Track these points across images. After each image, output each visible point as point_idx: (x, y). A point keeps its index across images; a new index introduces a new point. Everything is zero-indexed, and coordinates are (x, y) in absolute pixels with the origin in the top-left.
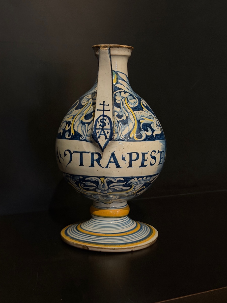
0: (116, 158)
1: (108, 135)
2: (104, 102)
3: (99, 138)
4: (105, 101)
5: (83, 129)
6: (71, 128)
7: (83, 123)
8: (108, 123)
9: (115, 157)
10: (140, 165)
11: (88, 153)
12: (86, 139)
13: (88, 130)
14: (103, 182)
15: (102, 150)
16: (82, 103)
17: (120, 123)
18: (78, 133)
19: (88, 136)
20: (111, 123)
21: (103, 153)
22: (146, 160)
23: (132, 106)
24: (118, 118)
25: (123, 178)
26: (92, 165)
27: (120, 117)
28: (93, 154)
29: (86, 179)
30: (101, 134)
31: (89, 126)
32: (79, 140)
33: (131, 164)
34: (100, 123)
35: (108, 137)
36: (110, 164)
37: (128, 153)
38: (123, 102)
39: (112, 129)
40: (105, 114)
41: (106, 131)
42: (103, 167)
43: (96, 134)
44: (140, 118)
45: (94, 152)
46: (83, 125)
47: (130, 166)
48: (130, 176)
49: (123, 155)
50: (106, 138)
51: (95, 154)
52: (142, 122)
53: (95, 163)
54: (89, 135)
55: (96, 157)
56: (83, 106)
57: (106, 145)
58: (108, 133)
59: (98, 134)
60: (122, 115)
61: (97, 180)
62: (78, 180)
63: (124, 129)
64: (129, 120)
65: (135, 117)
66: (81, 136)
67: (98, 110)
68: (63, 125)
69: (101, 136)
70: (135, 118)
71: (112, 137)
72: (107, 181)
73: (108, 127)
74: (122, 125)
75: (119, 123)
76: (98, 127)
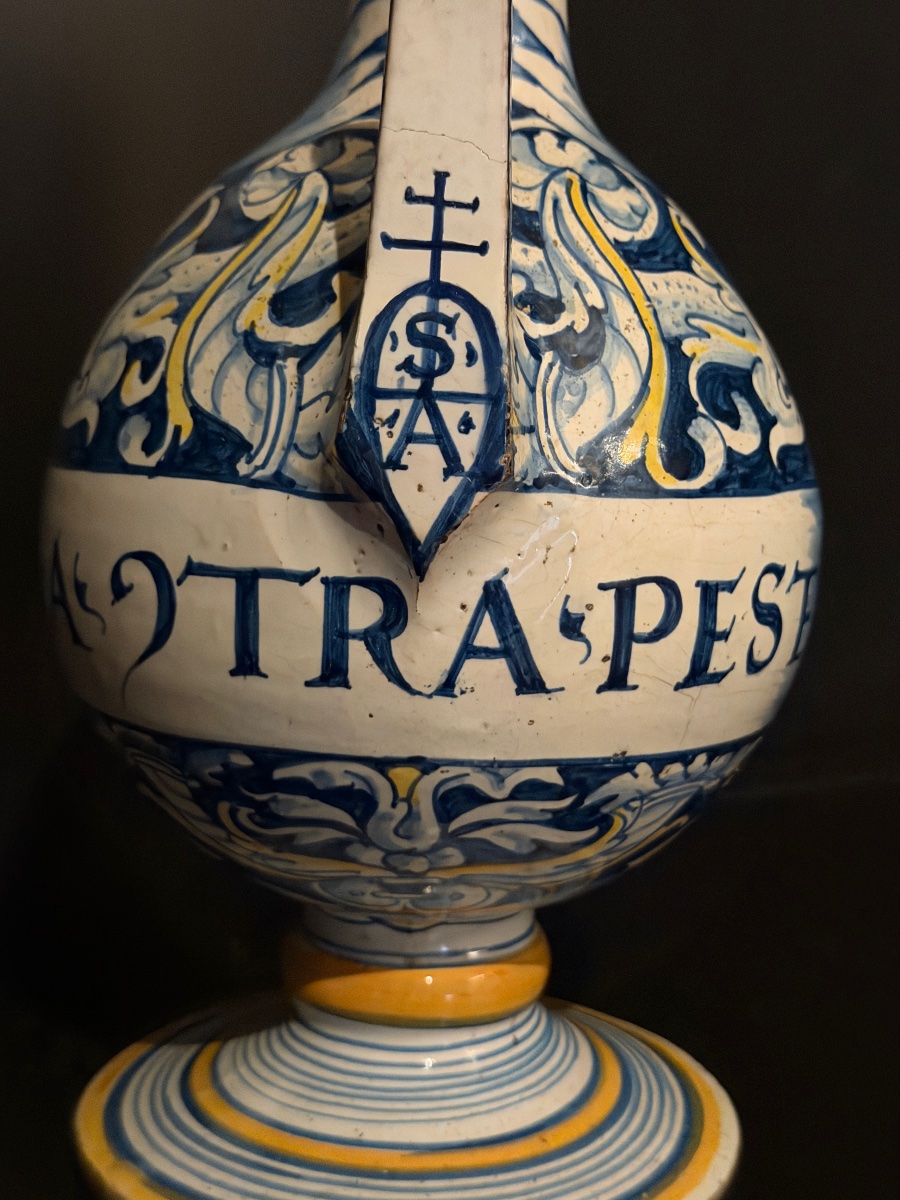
0: (515, 621)
1: (468, 446)
2: (441, 178)
3: (395, 463)
4: (447, 174)
5: (259, 392)
6: (162, 387)
7: (265, 355)
8: (469, 345)
9: (506, 612)
10: (684, 670)
11: (303, 578)
12: (287, 473)
13: (299, 408)
14: (408, 800)
15: (419, 556)
16: (247, 203)
17: (548, 357)
18: (226, 427)
19: (306, 450)
20: (491, 350)
21: (421, 580)
22: (725, 636)
23: (624, 236)
24: (534, 316)
25: (559, 771)
26: (334, 672)
27: (544, 308)
28: (338, 590)
29: (279, 774)
30: (409, 437)
31: (307, 377)
32: (233, 478)
33: (622, 664)
34: (406, 349)
35: (467, 462)
36: (471, 666)
37: (603, 587)
38: (556, 202)
39: (496, 397)
40: (444, 278)
41: (451, 413)
42: (415, 686)
43: (375, 433)
44: (682, 321)
45: (351, 572)
46: (258, 363)
47: (617, 680)
48: (609, 754)
49: (567, 597)
50: (452, 465)
51: (355, 590)
52: (694, 355)
53: (358, 654)
54: (309, 444)
55: (364, 610)
56: (255, 227)
57: (449, 521)
58: (466, 424)
59: (390, 434)
60: (554, 295)
61: (359, 785)
62: (212, 775)
63: (575, 399)
64: (609, 332)
65: (647, 314)
66: (249, 446)
67: (388, 242)
68: (104, 367)
69: (411, 447)
70: (650, 322)
71: (501, 461)
72: (442, 790)
73: (466, 377)
74: (561, 369)
75: (536, 354)
76: (388, 376)
